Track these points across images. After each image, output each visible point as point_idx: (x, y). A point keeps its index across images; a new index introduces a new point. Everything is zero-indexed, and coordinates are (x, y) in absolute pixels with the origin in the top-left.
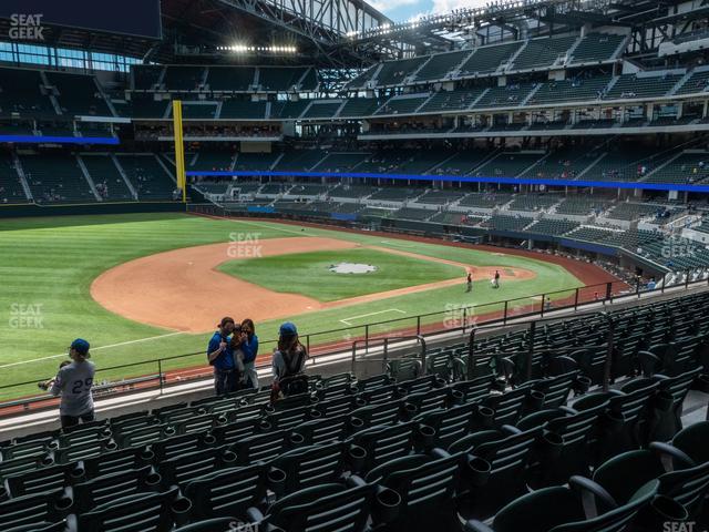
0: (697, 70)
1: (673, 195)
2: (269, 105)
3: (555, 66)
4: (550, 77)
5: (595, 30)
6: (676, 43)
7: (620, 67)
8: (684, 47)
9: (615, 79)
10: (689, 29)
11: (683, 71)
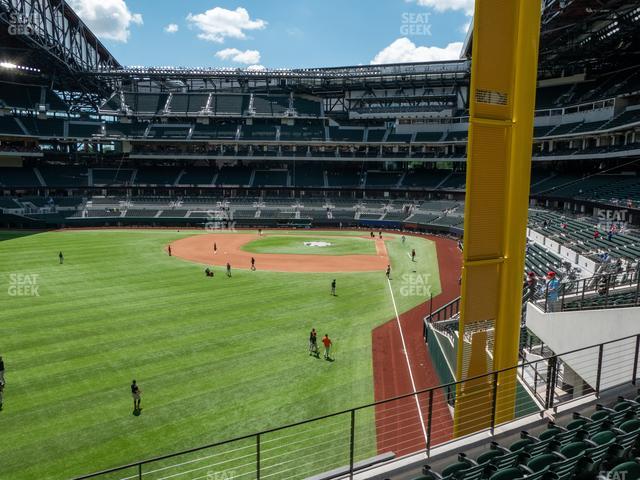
0: (371, 128)
1: (386, 194)
2: (17, 120)
3: (287, 116)
4: (283, 122)
5: (300, 96)
6: (361, 113)
7: (327, 121)
8: (365, 116)
9: (327, 130)
10: (358, 106)
11: (363, 128)
